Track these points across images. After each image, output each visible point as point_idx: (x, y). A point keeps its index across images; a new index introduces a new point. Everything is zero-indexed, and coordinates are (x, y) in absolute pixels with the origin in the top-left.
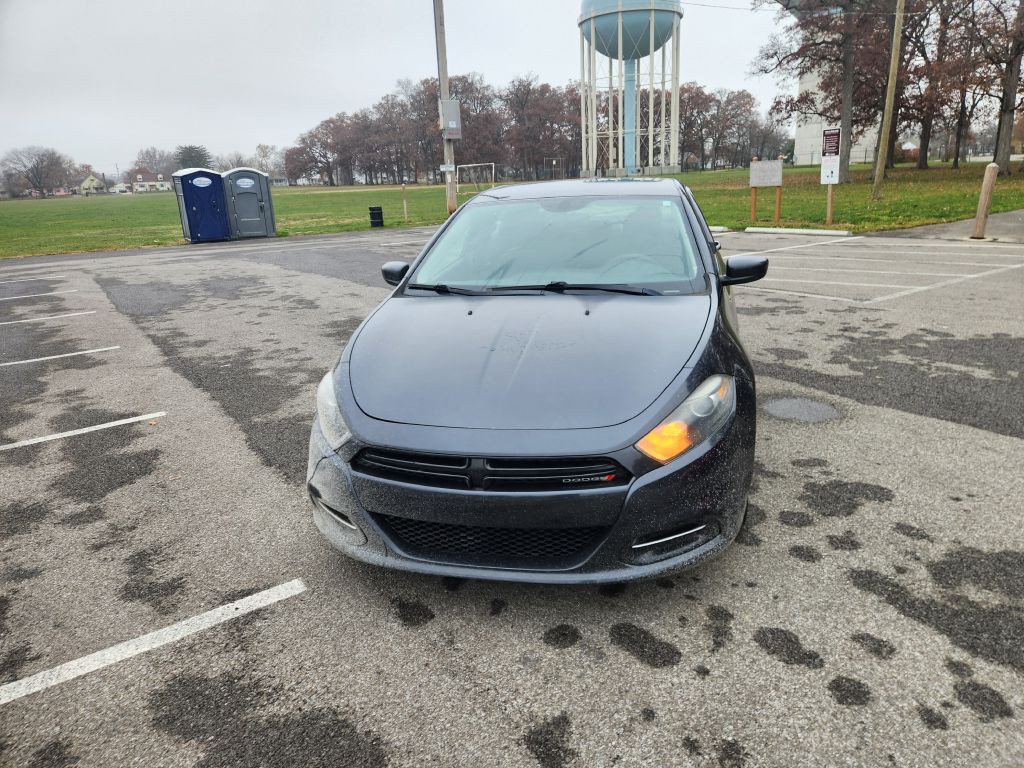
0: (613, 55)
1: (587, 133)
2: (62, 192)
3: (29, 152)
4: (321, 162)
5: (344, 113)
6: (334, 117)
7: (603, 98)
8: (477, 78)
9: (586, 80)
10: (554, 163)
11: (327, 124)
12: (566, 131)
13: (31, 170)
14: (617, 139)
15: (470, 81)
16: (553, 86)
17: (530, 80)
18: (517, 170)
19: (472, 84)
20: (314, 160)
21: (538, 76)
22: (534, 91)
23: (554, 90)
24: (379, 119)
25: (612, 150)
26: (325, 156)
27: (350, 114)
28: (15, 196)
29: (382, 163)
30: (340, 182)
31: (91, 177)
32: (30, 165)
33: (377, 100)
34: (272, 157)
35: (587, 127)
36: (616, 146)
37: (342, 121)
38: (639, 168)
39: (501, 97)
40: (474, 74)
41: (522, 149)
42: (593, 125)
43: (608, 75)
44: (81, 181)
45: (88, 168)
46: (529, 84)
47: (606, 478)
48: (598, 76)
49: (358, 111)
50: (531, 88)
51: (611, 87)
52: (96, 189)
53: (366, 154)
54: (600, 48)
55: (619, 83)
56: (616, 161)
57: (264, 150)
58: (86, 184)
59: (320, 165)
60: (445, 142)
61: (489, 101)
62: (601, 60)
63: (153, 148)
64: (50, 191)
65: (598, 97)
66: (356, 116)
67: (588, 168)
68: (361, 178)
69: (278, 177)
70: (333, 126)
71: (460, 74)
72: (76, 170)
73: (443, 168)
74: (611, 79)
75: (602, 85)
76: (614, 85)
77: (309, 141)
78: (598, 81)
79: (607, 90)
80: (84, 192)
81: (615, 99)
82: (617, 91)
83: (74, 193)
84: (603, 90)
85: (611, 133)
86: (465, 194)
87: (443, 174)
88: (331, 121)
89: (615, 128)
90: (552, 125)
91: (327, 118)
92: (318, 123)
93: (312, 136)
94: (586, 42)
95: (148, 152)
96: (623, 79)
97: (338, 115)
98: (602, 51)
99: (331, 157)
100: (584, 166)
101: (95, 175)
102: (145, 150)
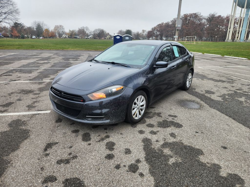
0: (243, 7)
1: (230, 29)
2: (103, 38)
3: (99, 30)
4: (156, 34)
5: (163, 23)
6: (161, 23)
7: (237, 19)
8: (199, 13)
9: (233, 14)
10: (216, 37)
11: (159, 25)
12: (224, 28)
13: (98, 33)
14: (239, 31)
15: (197, 14)
16: (222, 16)
17: (214, 14)
18: (207, 38)
19: (197, 15)
20: (154, 34)
21: (217, 13)
22: (215, 17)
23: (222, 17)
24: (171, 24)
25: (237, 34)
26: (157, 33)
27: (165, 23)
28: (95, 38)
29: (170, 35)
30: (159, 39)
31: (109, 36)
32: (98, 32)
33: (172, 19)
34: (145, 33)
35: (230, 27)
36: (238, 33)
37: (163, 24)
38: (245, 40)
39: (205, 19)
40: (198, 12)
41: (209, 33)
42: (232, 27)
43: (240, 13)
44: (107, 36)
45: (108, 33)
46: (214, 15)
47: (81, 100)
48: (236, 13)
49: (167, 22)
50: (215, 16)
51: (240, 16)
52: (109, 38)
53: (166, 33)
54: (239, 5)
55: (243, 16)
56: (238, 37)
57: (143, 31)
58: (107, 37)
59: (155, 35)
60: (176, 30)
61: (201, 19)
62: (239, 9)
63: (122, 30)
64: (101, 38)
65: (236, 19)
66: (166, 23)
67: (228, 39)
68: (164, 39)
69: (145, 37)
70: (160, 26)
71: (195, 13)
72: (106, 34)
73: (175, 37)
74: (241, 14)
75: (237, 16)
76: (241, 16)
77: (154, 29)
78: (236, 15)
79: (239, 17)
80: (107, 39)
81: (241, 20)
82: (242, 18)
83: (105, 39)
84: (238, 17)
85: (238, 29)
86: (187, 44)
87: (174, 38)
88: (160, 24)
89: (239, 28)
90: (220, 26)
91: (159, 24)
92: (157, 25)
93: (155, 28)
94: (235, 4)
95: (120, 31)
96: (245, 14)
97: (162, 23)
98: (239, 6)
99: (158, 33)
100: (227, 38)
101: (109, 35)
102: (120, 30)
